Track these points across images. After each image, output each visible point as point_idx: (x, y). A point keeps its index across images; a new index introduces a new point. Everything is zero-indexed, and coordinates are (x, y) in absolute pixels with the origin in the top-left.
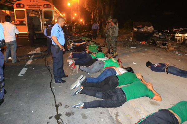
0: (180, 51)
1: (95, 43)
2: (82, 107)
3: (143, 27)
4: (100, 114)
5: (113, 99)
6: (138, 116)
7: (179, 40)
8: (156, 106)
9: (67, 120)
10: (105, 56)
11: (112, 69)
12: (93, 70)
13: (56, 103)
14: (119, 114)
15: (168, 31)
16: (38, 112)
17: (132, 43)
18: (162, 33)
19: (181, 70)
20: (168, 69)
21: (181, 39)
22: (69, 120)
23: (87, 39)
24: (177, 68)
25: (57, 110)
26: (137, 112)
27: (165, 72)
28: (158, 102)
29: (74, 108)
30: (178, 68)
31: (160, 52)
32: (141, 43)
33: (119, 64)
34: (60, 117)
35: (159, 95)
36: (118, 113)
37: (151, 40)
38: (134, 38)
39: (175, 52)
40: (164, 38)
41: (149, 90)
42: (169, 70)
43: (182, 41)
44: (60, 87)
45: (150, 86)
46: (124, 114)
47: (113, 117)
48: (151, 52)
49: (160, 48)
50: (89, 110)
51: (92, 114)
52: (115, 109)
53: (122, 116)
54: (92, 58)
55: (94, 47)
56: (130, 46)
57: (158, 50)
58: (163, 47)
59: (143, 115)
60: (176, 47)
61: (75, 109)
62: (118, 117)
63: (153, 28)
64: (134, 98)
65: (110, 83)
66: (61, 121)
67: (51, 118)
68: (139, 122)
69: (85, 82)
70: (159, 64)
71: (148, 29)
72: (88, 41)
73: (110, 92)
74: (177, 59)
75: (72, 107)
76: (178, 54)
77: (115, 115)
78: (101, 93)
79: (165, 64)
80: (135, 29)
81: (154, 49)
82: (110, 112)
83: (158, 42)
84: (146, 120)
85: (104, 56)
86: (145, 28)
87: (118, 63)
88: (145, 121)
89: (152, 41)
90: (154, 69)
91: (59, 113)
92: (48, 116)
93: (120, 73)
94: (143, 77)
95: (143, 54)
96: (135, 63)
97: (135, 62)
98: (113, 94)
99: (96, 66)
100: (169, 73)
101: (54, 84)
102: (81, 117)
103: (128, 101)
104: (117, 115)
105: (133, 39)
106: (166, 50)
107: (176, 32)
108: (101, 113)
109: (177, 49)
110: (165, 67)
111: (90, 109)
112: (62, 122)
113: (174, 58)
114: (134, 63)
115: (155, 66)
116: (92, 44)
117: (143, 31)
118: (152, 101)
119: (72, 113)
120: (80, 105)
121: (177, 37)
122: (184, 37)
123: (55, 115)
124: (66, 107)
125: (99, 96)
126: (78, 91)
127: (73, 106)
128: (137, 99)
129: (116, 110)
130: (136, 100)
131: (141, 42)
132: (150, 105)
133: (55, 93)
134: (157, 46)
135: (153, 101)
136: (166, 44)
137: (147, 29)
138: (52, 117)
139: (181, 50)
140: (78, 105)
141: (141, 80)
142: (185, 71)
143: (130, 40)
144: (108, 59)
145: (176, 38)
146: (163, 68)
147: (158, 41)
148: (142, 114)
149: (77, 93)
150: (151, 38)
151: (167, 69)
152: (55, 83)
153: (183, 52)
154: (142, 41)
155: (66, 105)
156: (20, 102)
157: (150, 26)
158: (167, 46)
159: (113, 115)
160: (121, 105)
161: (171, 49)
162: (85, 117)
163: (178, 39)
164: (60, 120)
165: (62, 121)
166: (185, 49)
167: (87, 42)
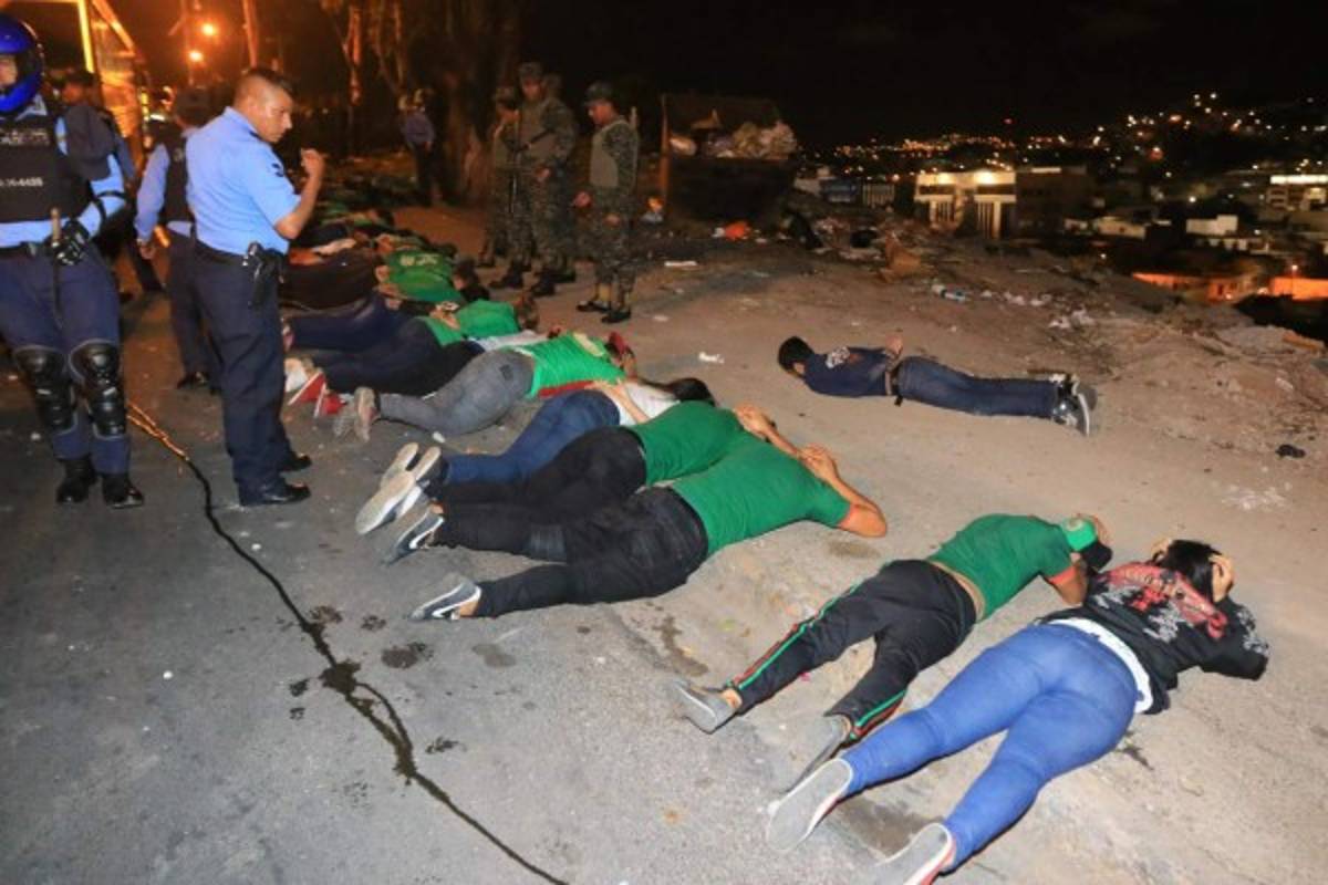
0: (950, 277)
1: (428, 247)
2: (472, 608)
3: (726, 131)
4: (579, 635)
5: (635, 549)
6: (783, 615)
7: (939, 214)
8: (860, 561)
9: (402, 685)
10: (522, 321)
11: (588, 392)
12: (466, 411)
13: (295, 611)
14: (677, 626)
15: (869, 155)
16: (208, 672)
17: (665, 234)
18: (838, 165)
19: (965, 377)
20: (902, 373)
21: (953, 205)
22: (414, 681)
23: (360, 218)
24: (945, 367)
25: (323, 648)
26: (772, 602)
27: (884, 393)
28: (870, 542)
29: (425, 625)
30: (950, 366)
31: (843, 286)
32: (720, 232)
33: (622, 368)
34: (357, 675)
35: (868, 505)
36: (670, 620)
37: (784, 216)
38: (674, 201)
39: (926, 282)
40: (847, 200)
41: (819, 485)
42: (908, 380)
43: (959, 215)
44: (283, 525)
45: (820, 462)
46: (705, 622)
47: (652, 641)
48: (791, 286)
49: (842, 261)
50: (514, 626)
51: (534, 642)
52: (650, 604)
53: (696, 631)
54: (436, 342)
55: (428, 267)
56: (659, 258)
57: (830, 276)
58: (856, 254)
59: (806, 606)
60: (930, 251)
61: (429, 628)
62: (677, 638)
63: (790, 138)
64: (750, 535)
65: (599, 469)
66: (371, 696)
67: (299, 688)
68: (797, 635)
69: (442, 478)
70: (852, 350)
71: (760, 146)
72: (373, 230)
73: (608, 518)
74: (939, 324)
75: (408, 616)
76: (944, 292)
77: (658, 634)
78: (558, 529)
79: (881, 350)
80: (682, 145)
81: (811, 273)
82: (627, 622)
83: (826, 225)
84: (824, 620)
85: (511, 325)
86: (742, 137)
87: (613, 360)
88: (822, 625)
89: (786, 223)
90: (826, 381)
91: (340, 657)
92: (277, 684)
93: (638, 415)
94: (773, 425)
95: (747, 300)
96: (713, 359)
97: (709, 353)
98: (629, 523)
99: (476, 387)
100: (909, 398)
101: (235, 514)
102: (480, 660)
103: (718, 553)
104: (669, 632)
105: (666, 213)
106: (877, 271)
107: (916, 163)
108: (585, 630)
109: (935, 263)
110: (882, 366)
111: (516, 616)
112: (377, 699)
113: (921, 317)
114: (703, 357)
115: (830, 365)
116: (408, 253)
117: (729, 154)
118: (841, 539)
119: (420, 650)
120: (458, 598)
121: (926, 190)
122: (968, 192)
123: (320, 673)
124: (372, 623)
125: (548, 546)
126: (421, 528)
127: (418, 612)
128: (761, 541)
129: (660, 609)
130: (758, 545)
131: (724, 226)
132: (833, 557)
133: (264, 559)
134: (820, 251)
135: (846, 538)
136: (875, 235)
137: (753, 140)
138: (310, 685)
139: (959, 270)
140: (446, 603)
141: (768, 440)
142: (986, 380)
143: (649, 217)
144: (543, 338)
145: (920, 198)
146: (875, 373)
147: (820, 217)
148: (801, 601)
149: (413, 544)
150: (780, 200)
151: (895, 373)
152: (236, 506)
153: (967, 281)
154: (728, 220)
155: (364, 614)
156: (51, 638)
157: (771, 125)
158: (882, 248)
159: (649, 632)
160: (682, 581)
161: (907, 262)
162: (497, 658)
163: (933, 206)
164: (359, 693)
165: (375, 692)
166: (976, 262)
167: (364, 237)
